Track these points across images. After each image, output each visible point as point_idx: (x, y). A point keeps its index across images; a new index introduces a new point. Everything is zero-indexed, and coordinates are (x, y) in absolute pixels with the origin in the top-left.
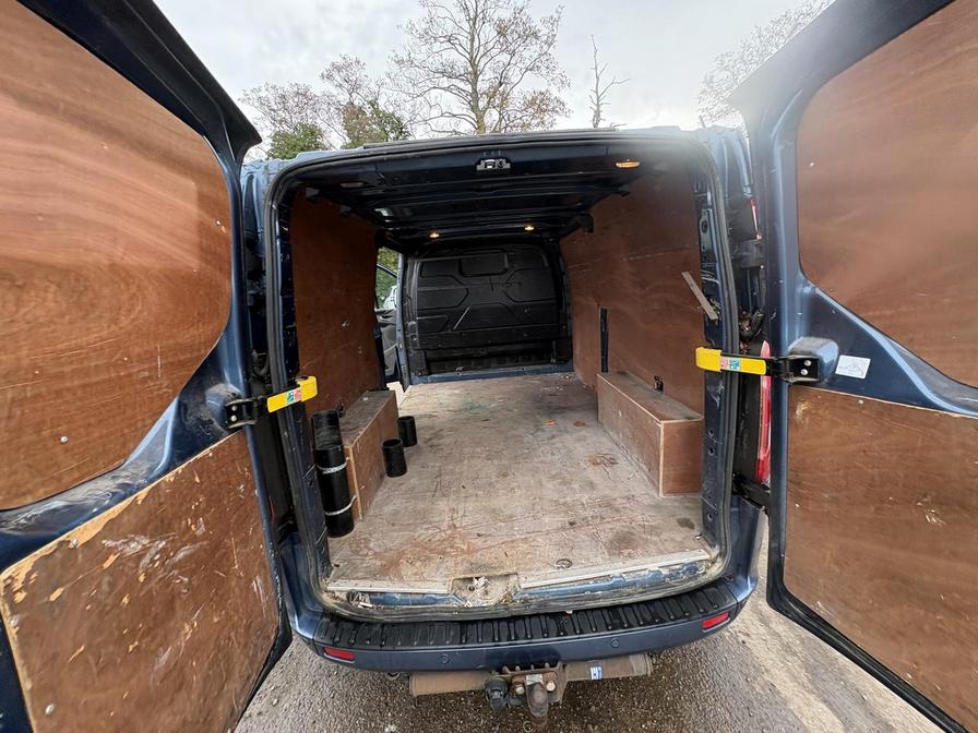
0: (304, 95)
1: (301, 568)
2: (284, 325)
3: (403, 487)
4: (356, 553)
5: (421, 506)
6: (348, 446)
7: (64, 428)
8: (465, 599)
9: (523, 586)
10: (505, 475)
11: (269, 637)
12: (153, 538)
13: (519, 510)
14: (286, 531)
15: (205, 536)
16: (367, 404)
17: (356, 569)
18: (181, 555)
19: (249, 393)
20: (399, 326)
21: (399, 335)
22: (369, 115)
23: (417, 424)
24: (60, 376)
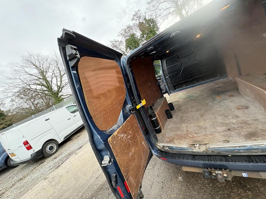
0: (129, 27)
1: (152, 140)
2: (136, 90)
3: (172, 121)
4: (163, 137)
5: (178, 126)
6: (156, 113)
7: (109, 118)
8: (193, 149)
9: (211, 147)
10: (202, 116)
11: (148, 153)
12: (124, 134)
13: (208, 126)
14: (146, 133)
15: (132, 134)
16: (159, 102)
17: (164, 141)
18: (129, 137)
19: (133, 106)
20: (164, 79)
21: (164, 81)
22: (145, 23)
23: (173, 104)
24: (107, 110)
